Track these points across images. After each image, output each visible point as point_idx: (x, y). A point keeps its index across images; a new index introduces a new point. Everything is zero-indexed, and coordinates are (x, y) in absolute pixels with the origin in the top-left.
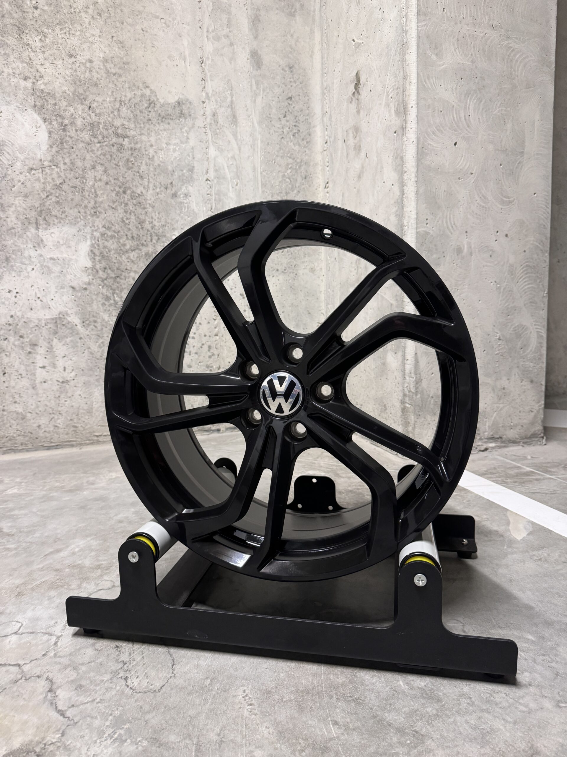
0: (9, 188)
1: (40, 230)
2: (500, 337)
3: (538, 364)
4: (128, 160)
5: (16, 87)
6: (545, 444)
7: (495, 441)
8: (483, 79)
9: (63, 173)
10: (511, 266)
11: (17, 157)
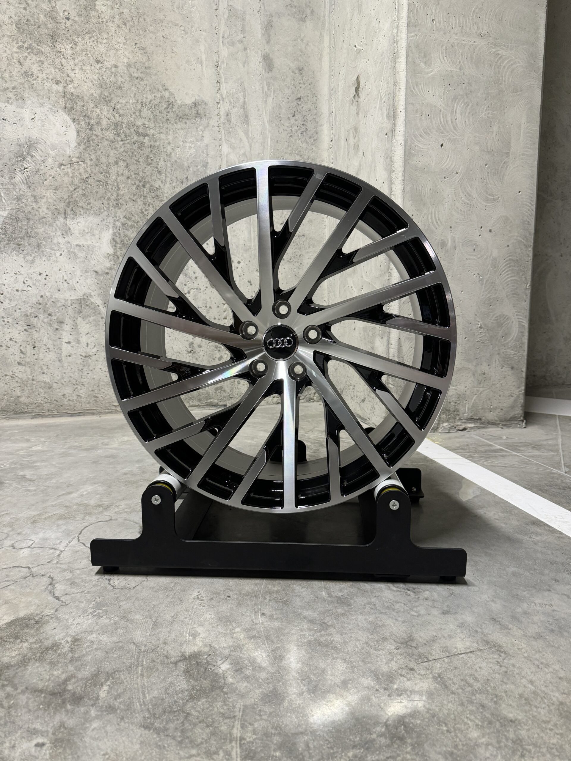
0: (41, 182)
1: (68, 219)
2: (481, 326)
3: (519, 352)
4: (148, 156)
5: (49, 90)
6: (525, 428)
7: (474, 422)
8: (470, 84)
9: (89, 168)
10: (494, 259)
11: (49, 154)
